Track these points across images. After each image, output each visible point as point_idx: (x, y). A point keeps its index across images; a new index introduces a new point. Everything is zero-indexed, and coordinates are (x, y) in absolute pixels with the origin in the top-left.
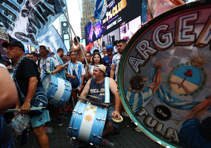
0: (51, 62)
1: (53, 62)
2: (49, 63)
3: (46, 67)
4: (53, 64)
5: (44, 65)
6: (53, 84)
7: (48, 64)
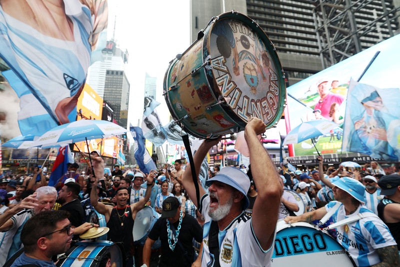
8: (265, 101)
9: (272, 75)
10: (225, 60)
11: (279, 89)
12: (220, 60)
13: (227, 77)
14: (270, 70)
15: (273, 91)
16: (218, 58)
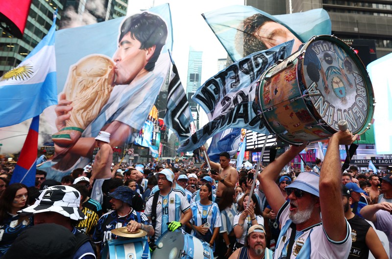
0: (178, 202)
1: (180, 204)
2: (174, 204)
3: (168, 212)
4: (180, 207)
5: (164, 207)
6: (186, 255)
7: (172, 207)
8: (356, 107)
9: (357, 78)
10: (317, 84)
11: (366, 89)
12: (313, 86)
13: (321, 99)
14: (354, 74)
15: (361, 93)
16: (312, 86)
